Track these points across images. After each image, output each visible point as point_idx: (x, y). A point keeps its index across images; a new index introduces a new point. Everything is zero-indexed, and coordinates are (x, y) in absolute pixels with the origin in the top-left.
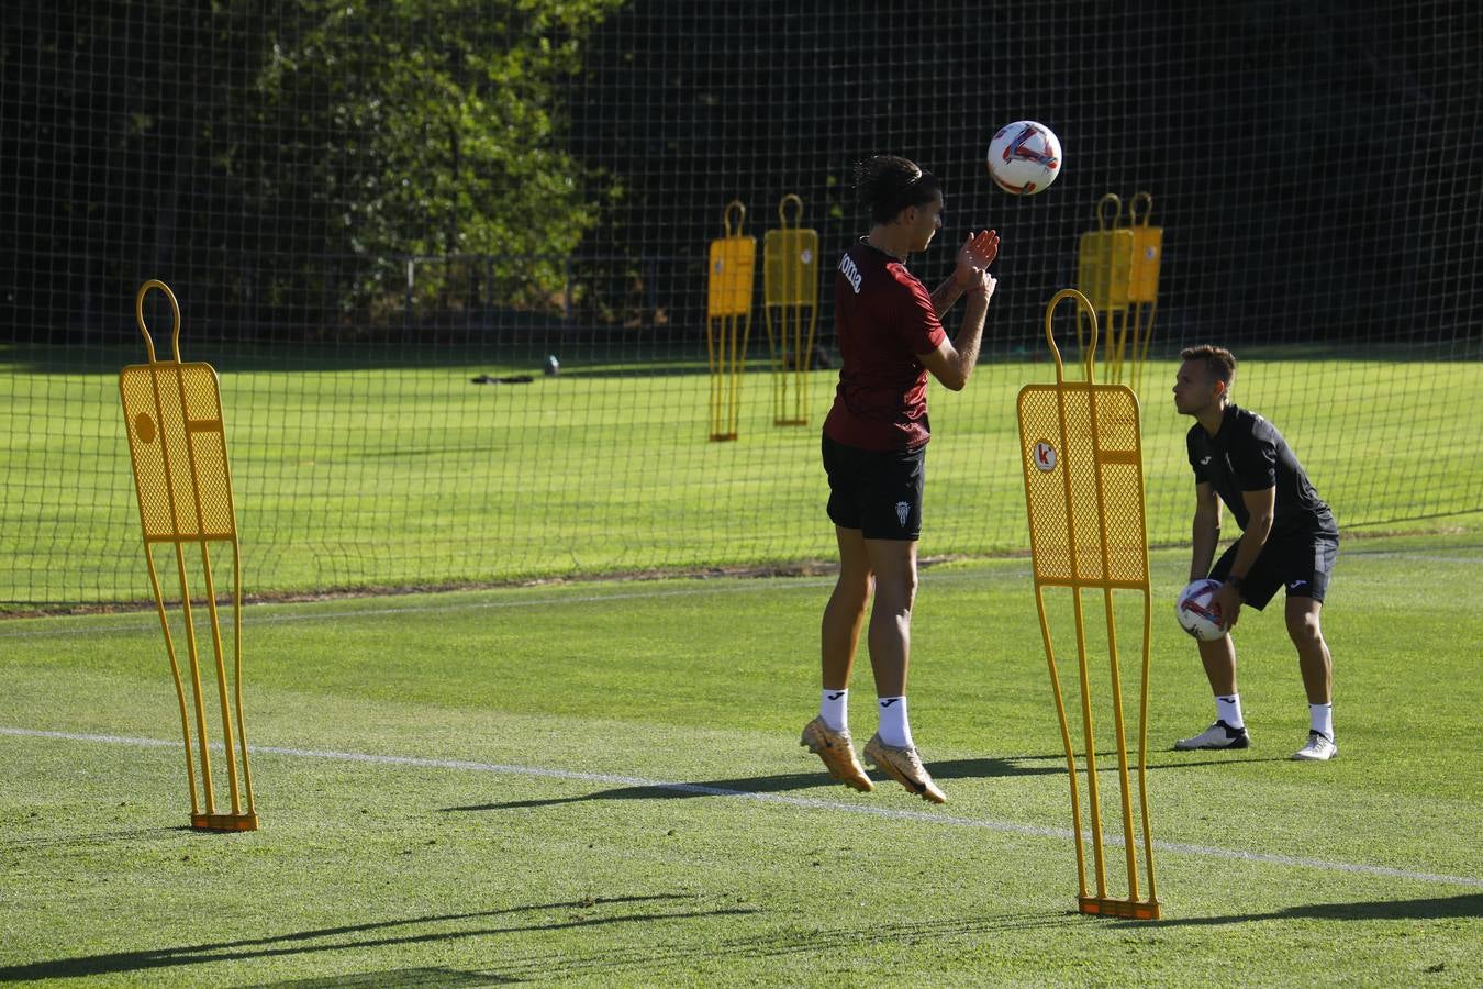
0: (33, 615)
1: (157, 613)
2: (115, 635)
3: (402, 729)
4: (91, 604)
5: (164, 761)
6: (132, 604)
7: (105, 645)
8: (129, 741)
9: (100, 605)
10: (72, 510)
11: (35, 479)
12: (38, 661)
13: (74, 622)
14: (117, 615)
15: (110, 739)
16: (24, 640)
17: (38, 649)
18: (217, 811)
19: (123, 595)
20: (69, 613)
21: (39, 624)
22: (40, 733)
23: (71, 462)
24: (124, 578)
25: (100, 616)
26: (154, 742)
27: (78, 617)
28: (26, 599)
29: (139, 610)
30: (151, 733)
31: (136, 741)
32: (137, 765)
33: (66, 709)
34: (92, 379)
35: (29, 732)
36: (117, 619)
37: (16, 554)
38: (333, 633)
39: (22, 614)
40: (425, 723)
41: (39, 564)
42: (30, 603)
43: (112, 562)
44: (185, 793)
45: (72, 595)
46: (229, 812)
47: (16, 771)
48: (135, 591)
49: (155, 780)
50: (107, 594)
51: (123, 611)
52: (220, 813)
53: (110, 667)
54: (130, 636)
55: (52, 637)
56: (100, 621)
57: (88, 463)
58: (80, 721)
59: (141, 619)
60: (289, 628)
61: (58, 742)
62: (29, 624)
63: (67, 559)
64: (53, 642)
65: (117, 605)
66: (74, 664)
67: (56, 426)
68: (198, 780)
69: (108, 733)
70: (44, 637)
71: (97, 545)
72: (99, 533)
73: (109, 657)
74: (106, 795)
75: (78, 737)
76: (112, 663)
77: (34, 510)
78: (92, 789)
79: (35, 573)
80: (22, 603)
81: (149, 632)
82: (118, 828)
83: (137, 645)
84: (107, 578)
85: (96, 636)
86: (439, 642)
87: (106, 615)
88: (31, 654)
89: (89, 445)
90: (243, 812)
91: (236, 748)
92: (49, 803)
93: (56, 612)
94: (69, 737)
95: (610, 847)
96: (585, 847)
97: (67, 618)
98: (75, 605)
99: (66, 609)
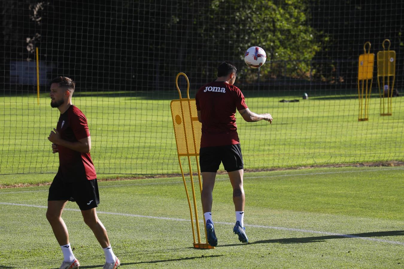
0: (142, 178)
1: (182, 177)
2: (168, 185)
3: (259, 216)
4: (160, 174)
5: (184, 226)
6: (173, 175)
7: (165, 188)
8: (173, 219)
9: (163, 175)
10: (154, 145)
11: (143, 135)
12: (144, 193)
13: (155, 180)
15: (167, 219)
16: (140, 186)
17: (144, 189)
18: (202, 242)
20: (153, 178)
21: (144, 181)
22: (145, 216)
23: (154, 129)
24: (170, 166)
25: (163, 178)
26: (181, 220)
27: (156, 179)
28: (140, 173)
29: (175, 177)
30: (180, 217)
31: (175, 219)
32: (176, 227)
33: (153, 209)
34: (161, 102)
35: (142, 216)
36: (168, 180)
37: (137, 158)
39: (139, 178)
40: (267, 214)
41: (144, 162)
42: (142, 174)
43: (166, 161)
44: (191, 237)
45: (154, 172)
46: (205, 243)
47: (138, 229)
48: (174, 171)
49: (182, 232)
50: (165, 171)
51: (170, 177)
52: (203, 243)
53: (167, 195)
54: (173, 185)
55: (149, 185)
56: (163, 180)
57: (159, 130)
58: (158, 212)
59: (176, 179)
60: (222, 183)
61: (151, 219)
62: (141, 181)
63: (153, 160)
64: (149, 187)
65: (168, 175)
66: (156, 194)
67: (149, 118)
68: (195, 232)
69: (166, 216)
70: (146, 185)
71: (162, 156)
72: (162, 152)
73: (166, 192)
74: (167, 236)
75: (157, 218)
76: (167, 194)
77: (142, 144)
78: (162, 235)
79: (143, 165)
80: (139, 174)
81: (179, 184)
82: (171, 247)
83: (175, 188)
84: (165, 166)
85: (162, 185)
86: (271, 187)
87: (165, 178)
88: (142, 191)
89: (159, 124)
92: (149, 239)
93: (149, 177)
94: (155, 218)
95: (329, 256)
96: (321, 256)
97: (153, 179)
98: (155, 175)
99: (152, 176)
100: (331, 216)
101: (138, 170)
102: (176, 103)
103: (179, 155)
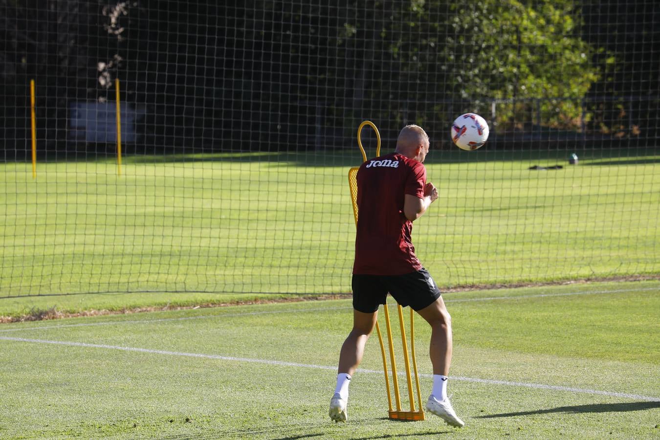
0: (298, 300)
4: (329, 294)
5: (372, 381)
7: (337, 317)
9: (333, 295)
10: (317, 243)
11: (299, 227)
12: (303, 326)
13: (320, 304)
14: (343, 300)
16: (295, 314)
17: (302, 319)
18: (403, 410)
20: (317, 299)
21: (302, 305)
22: (306, 365)
23: (318, 217)
25: (333, 301)
27: (322, 301)
28: (294, 291)
30: (364, 366)
32: (358, 383)
33: (319, 352)
35: (300, 365)
37: (289, 267)
38: (459, 311)
39: (292, 300)
40: (513, 361)
41: (301, 272)
42: (297, 294)
43: (338, 271)
44: (385, 399)
45: (319, 289)
46: (409, 410)
47: (295, 387)
49: (368, 392)
50: (337, 289)
51: (345, 298)
52: (404, 411)
53: (341, 329)
55: (309, 313)
56: (334, 304)
57: (327, 217)
58: (326, 359)
61: (315, 370)
62: (296, 305)
63: (315, 270)
64: (310, 315)
66: (322, 327)
67: (309, 198)
68: (392, 391)
70: (305, 312)
71: (331, 262)
72: (331, 256)
73: (340, 324)
75: (325, 368)
76: (342, 326)
77: (297, 243)
79: (298, 277)
80: (292, 294)
84: (337, 280)
85: (332, 312)
87: (337, 301)
88: (298, 321)
89: (327, 207)
90: (416, 410)
91: (412, 374)
92: (313, 404)
93: (310, 299)
94: (321, 368)
95: (622, 434)
96: (608, 433)
97: (316, 301)
98: (319, 295)
99: (315, 297)
100: (624, 364)
101: (291, 286)
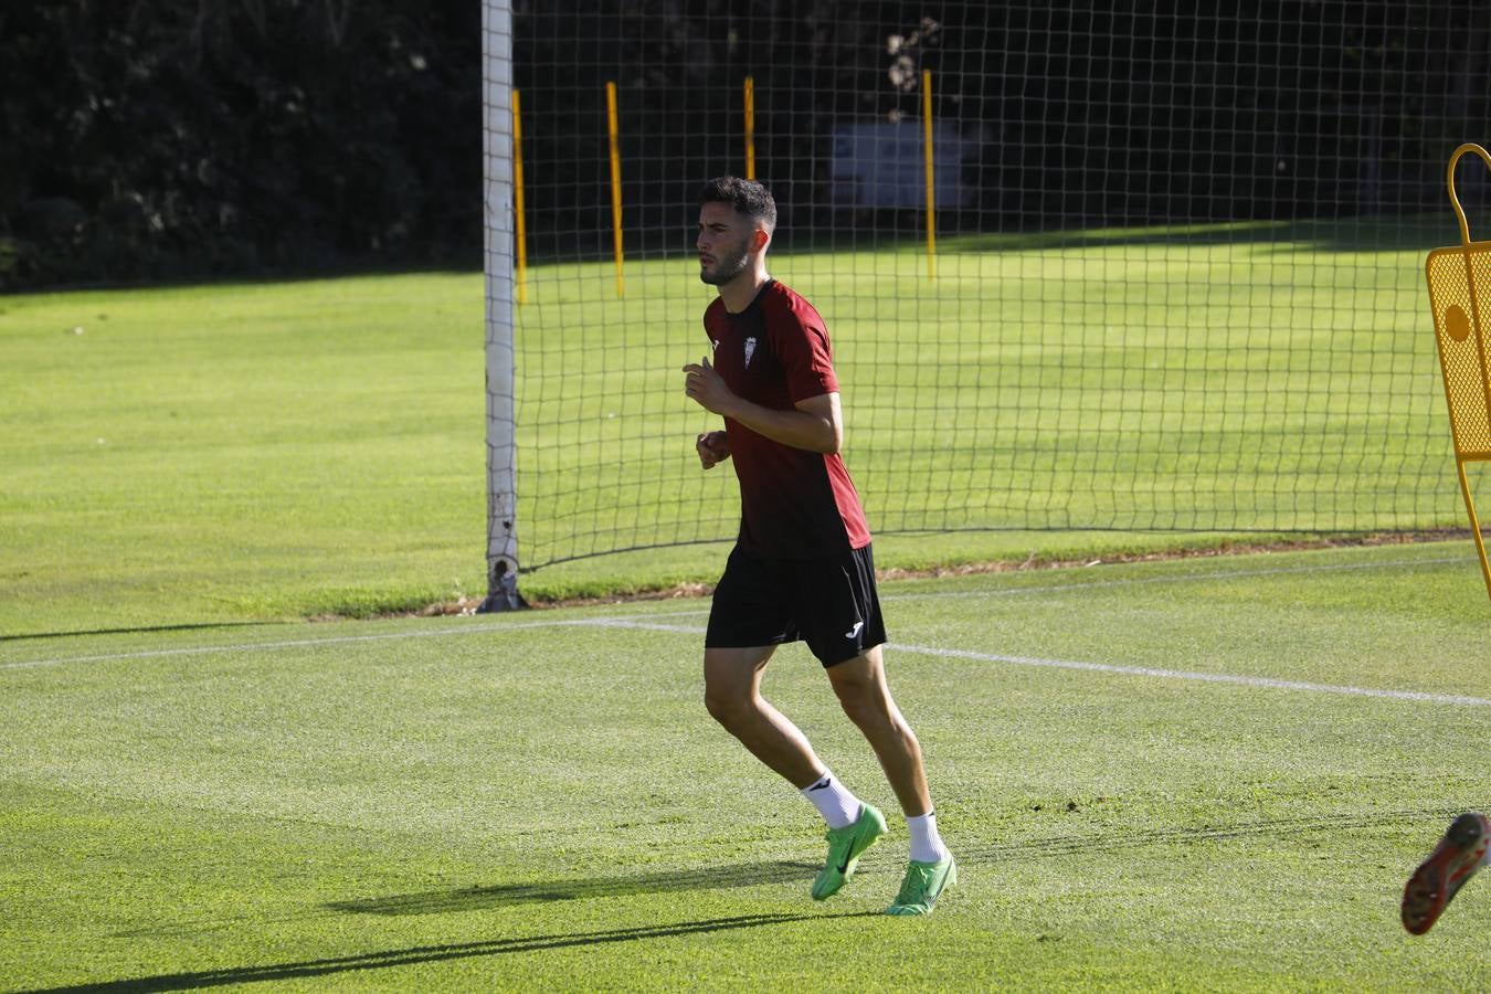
0: (1318, 546)
1: (1472, 542)
2: (1417, 569)
4: (1388, 531)
6: (1435, 532)
7: (1407, 582)
8: (1441, 699)
9: (1398, 533)
10: (1361, 420)
11: (1319, 384)
12: (1327, 602)
13: (1368, 554)
14: (1418, 545)
15: (1417, 696)
16: (1310, 577)
17: (1327, 587)
19: (1425, 521)
20: (1361, 543)
21: (1327, 556)
22: (1334, 689)
23: (1362, 362)
24: (1425, 501)
25: (1398, 546)
26: (1472, 701)
27: (1373, 548)
28: (1310, 526)
29: (1445, 539)
30: (1468, 689)
31: (1450, 699)
32: (1453, 728)
33: (1364, 660)
34: (1388, 259)
35: (1322, 688)
36: (1418, 551)
37: (1297, 473)
39: (1305, 545)
41: (1326, 483)
42: (1315, 532)
43: (1411, 481)
45: (1365, 522)
47: (1309, 735)
48: (1440, 517)
49: (1476, 747)
50: (1406, 520)
51: (1425, 540)
53: (1414, 610)
54: (1436, 571)
55: (1343, 573)
56: (1399, 553)
57: (1382, 362)
58: (1381, 674)
59: (1448, 549)
61: (1355, 699)
62: (1314, 556)
63: (1358, 479)
64: (1344, 579)
65: (1418, 533)
66: (1371, 605)
67: (1343, 320)
69: (1414, 688)
70: (1333, 572)
71: (1392, 461)
72: (1393, 447)
73: (1412, 597)
74: (1418, 763)
75: (1379, 693)
76: (1416, 603)
77: (1316, 420)
78: (1400, 757)
79: (1319, 496)
80: (1305, 532)
81: (1460, 566)
82: (1435, 804)
83: (1444, 582)
84: (1405, 501)
85: (1394, 571)
87: (1406, 546)
88: (1319, 593)
89: (1383, 340)
92: (1351, 774)
93: (1345, 542)
94: (1369, 693)
97: (1359, 548)
98: (1367, 533)
99: (1356, 538)
101: (1301, 516)
102: (1449, 263)
103: (1461, 457)
